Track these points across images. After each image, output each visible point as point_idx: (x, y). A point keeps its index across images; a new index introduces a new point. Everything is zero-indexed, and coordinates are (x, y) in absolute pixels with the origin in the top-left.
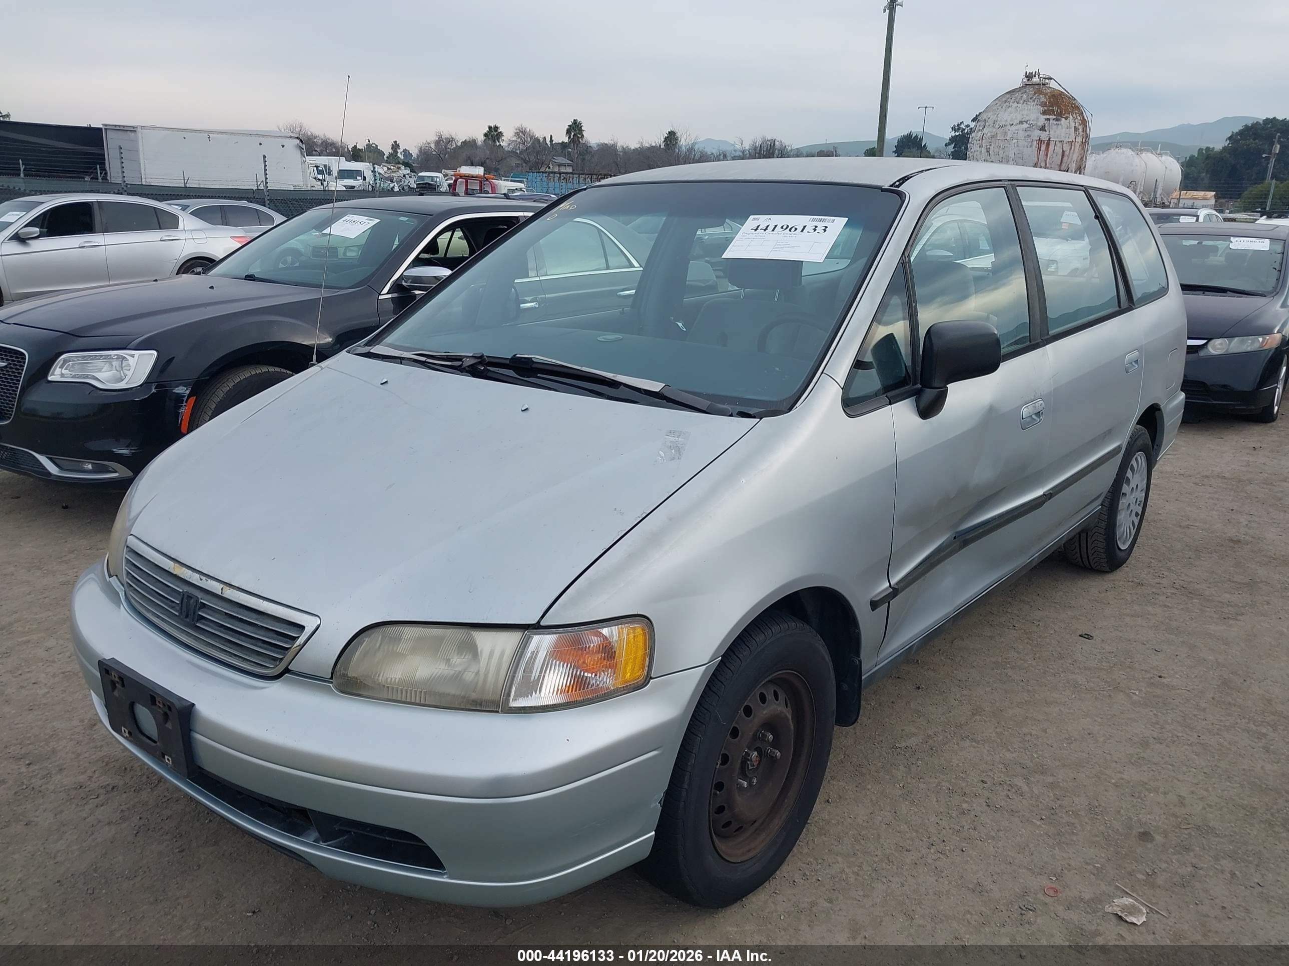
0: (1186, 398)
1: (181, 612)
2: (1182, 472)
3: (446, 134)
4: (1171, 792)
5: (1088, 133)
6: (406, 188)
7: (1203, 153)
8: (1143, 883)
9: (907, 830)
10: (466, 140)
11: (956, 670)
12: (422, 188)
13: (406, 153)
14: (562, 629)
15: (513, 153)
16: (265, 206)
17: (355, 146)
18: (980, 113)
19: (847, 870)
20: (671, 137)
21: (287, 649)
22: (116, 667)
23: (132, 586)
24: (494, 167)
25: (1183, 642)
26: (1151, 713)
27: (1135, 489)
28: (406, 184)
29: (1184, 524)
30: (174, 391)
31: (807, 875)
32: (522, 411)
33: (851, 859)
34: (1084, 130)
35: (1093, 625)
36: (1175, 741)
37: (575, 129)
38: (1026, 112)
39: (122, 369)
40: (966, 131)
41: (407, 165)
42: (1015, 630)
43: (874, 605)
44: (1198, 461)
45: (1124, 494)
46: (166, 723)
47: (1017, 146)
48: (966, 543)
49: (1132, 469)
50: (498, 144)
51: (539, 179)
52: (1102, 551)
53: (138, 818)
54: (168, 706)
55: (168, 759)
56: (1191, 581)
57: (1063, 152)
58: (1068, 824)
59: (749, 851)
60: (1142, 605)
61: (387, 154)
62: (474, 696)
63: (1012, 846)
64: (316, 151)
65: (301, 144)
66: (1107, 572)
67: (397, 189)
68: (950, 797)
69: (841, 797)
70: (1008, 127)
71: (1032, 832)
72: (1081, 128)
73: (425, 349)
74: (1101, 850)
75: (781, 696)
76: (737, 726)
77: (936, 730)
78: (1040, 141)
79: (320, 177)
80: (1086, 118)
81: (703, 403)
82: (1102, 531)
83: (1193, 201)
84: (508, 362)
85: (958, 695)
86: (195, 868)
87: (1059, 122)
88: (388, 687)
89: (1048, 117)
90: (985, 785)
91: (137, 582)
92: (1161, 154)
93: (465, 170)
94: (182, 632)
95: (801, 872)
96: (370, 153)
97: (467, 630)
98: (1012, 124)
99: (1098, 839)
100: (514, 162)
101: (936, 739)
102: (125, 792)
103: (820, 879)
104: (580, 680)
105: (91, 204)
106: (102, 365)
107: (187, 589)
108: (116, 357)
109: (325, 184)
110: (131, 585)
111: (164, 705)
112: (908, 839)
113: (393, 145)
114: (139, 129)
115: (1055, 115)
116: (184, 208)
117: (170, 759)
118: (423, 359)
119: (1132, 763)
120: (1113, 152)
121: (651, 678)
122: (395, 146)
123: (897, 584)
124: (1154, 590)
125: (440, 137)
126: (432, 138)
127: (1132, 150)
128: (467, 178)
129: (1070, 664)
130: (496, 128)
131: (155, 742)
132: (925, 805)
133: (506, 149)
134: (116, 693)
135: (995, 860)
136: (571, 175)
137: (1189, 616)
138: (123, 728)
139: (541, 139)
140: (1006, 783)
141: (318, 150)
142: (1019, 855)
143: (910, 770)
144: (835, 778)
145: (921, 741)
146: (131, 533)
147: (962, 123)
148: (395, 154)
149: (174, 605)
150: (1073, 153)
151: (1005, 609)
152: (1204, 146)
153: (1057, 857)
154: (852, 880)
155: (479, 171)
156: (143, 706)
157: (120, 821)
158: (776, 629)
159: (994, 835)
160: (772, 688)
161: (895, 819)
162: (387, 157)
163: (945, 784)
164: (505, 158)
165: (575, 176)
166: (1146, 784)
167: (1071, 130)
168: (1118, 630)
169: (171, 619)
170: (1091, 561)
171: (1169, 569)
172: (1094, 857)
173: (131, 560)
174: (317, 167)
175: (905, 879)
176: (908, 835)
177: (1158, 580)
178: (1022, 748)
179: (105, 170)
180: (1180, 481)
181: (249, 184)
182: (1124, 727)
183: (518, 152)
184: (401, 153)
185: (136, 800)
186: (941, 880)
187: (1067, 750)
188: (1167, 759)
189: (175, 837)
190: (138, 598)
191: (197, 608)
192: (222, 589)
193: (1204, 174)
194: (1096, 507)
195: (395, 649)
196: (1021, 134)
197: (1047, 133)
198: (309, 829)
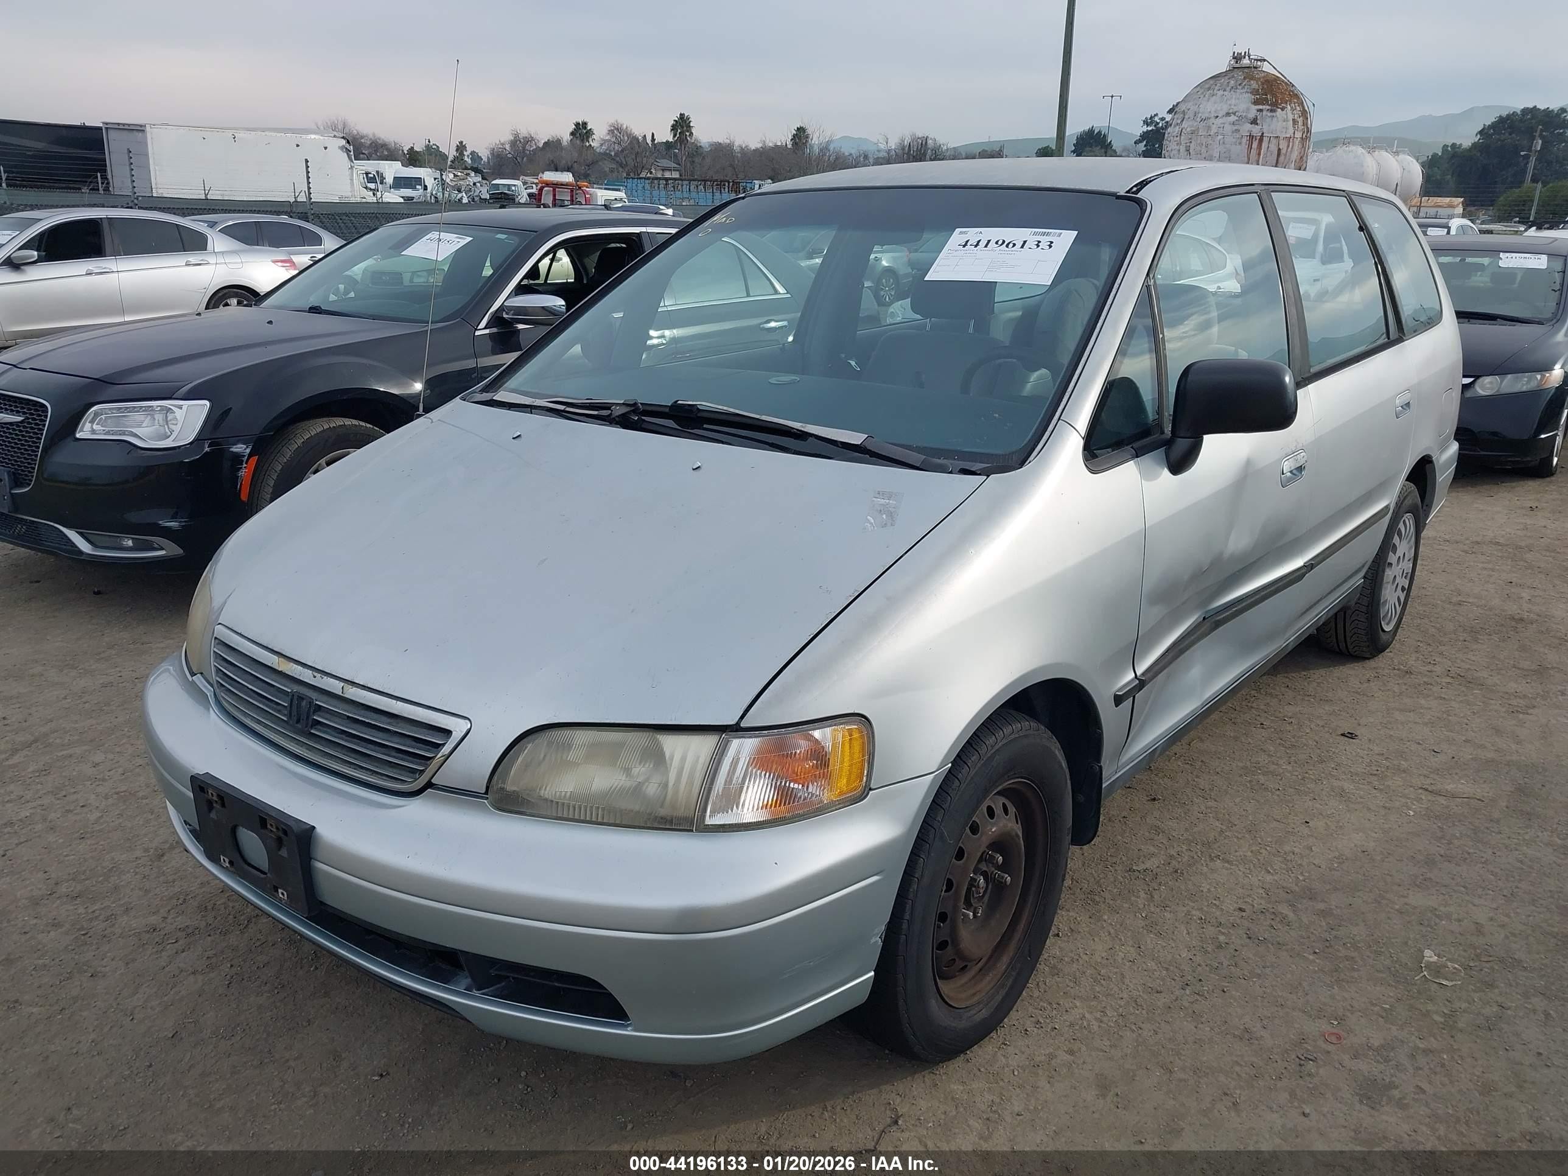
0: (1460, 449)
1: (290, 716)
2: (1447, 537)
3: (523, 133)
4: (1467, 919)
5: (1309, 126)
6: (476, 199)
7: (1447, 150)
8: (1441, 1026)
9: (1156, 968)
10: (548, 140)
11: (1197, 777)
12: (496, 198)
13: (474, 156)
14: (766, 732)
15: (605, 155)
16: (308, 222)
17: (412, 148)
18: (1178, 103)
19: (1087, 1015)
20: (800, 135)
21: (430, 758)
22: (214, 783)
23: (224, 686)
24: (582, 172)
25: (1466, 741)
26: (1435, 826)
27: (1401, 558)
28: (476, 194)
29: (1454, 599)
30: (231, 450)
31: (1041, 1023)
32: (694, 469)
33: (1092, 1004)
34: (1305, 124)
35: (1356, 721)
36: (1466, 859)
37: (682, 125)
38: (1233, 102)
39: (167, 424)
40: (1160, 125)
41: (477, 171)
42: (1263, 728)
43: (1118, 700)
44: (1464, 525)
45: (1390, 564)
46: (279, 850)
47: (1224, 143)
48: (1218, 624)
49: (1400, 534)
50: (587, 144)
51: (640, 186)
52: (1363, 632)
53: (229, 965)
54: (283, 829)
55: (283, 894)
56: (1469, 669)
57: (1279, 150)
58: (1347, 958)
59: (974, 994)
60: (1413, 698)
61: (451, 158)
62: (662, 812)
63: (1282, 984)
64: (363, 154)
65: (347, 146)
66: (1369, 659)
67: (465, 200)
68: (1203, 928)
69: (1072, 930)
70: (1213, 120)
71: (1304, 969)
72: (1300, 120)
73: (561, 395)
74: (1389, 988)
75: (1012, 809)
76: (962, 846)
77: (1179, 849)
78: (1251, 137)
79: (372, 186)
80: (1307, 109)
81: (916, 458)
82: (1364, 609)
83: (1436, 209)
84: (667, 410)
85: (1203, 808)
86: (304, 1024)
87: (1274, 114)
88: (557, 803)
89: (1261, 107)
90: (1244, 914)
91: (231, 682)
92: (1397, 153)
93: (550, 176)
94: (291, 742)
95: (1032, 1019)
96: (428, 156)
97: (651, 734)
98: (1217, 117)
99: (1384, 975)
100: (607, 166)
101: (1180, 860)
102: (209, 935)
103: (1056, 1027)
104: (785, 793)
105: (99, 221)
106: (142, 418)
107: (296, 688)
108: (159, 408)
109: (379, 194)
110: (222, 685)
111: (277, 828)
112: (1158, 978)
113: (458, 146)
114: (148, 128)
115: (1269, 105)
116: (212, 225)
117: (285, 893)
118: (561, 407)
119: (1416, 885)
120: (1339, 150)
121: (871, 789)
122: (461, 148)
123: (1143, 674)
124: (1425, 680)
125: (516, 136)
126: (506, 137)
127: (1363, 148)
128: (555, 186)
129: (1333, 768)
130: (585, 124)
131: (265, 873)
132: (1174, 938)
133: (598, 150)
134: (213, 815)
135: (1262, 1001)
136: (680, 182)
137: (1469, 709)
138: (222, 858)
139: (640, 138)
140: (1268, 910)
141: (366, 152)
142: (1292, 995)
143: (1152, 897)
144: (1063, 908)
145: (1162, 862)
146: (219, 622)
147: (1156, 115)
148: (460, 158)
149: (279, 708)
150: (1291, 151)
151: (1249, 704)
152: (1449, 142)
153: (1337, 997)
154: (1095, 1026)
155: (567, 177)
156: (248, 830)
157: (208, 970)
158: (1007, 730)
159: (1260, 972)
160: (1002, 800)
161: (1140, 955)
162: (452, 161)
163: (1196, 913)
164: (597, 161)
165: (685, 183)
166: (1436, 909)
167: (1289, 123)
168: (1386, 727)
169: (278, 726)
170: (1349, 644)
171: (1441, 654)
172: (1381, 997)
173: (222, 654)
174: (367, 174)
175: (1158, 1025)
176: (1157, 974)
177: (1430, 667)
178: (1284, 869)
179: (107, 179)
180: (1446, 548)
181: (284, 195)
182: (1404, 844)
183: (613, 154)
184: (468, 156)
185: (224, 944)
186: (1200, 1026)
187: (1338, 870)
188: (1459, 880)
189: (276, 988)
190: (233, 700)
191: (312, 710)
192: (343, 688)
193: (1449, 177)
194: (1358, 580)
195: (564, 757)
196: (1228, 128)
197: (1260, 127)
198: (459, 974)
